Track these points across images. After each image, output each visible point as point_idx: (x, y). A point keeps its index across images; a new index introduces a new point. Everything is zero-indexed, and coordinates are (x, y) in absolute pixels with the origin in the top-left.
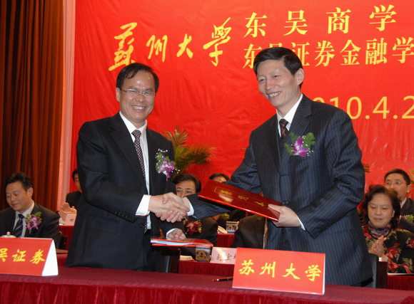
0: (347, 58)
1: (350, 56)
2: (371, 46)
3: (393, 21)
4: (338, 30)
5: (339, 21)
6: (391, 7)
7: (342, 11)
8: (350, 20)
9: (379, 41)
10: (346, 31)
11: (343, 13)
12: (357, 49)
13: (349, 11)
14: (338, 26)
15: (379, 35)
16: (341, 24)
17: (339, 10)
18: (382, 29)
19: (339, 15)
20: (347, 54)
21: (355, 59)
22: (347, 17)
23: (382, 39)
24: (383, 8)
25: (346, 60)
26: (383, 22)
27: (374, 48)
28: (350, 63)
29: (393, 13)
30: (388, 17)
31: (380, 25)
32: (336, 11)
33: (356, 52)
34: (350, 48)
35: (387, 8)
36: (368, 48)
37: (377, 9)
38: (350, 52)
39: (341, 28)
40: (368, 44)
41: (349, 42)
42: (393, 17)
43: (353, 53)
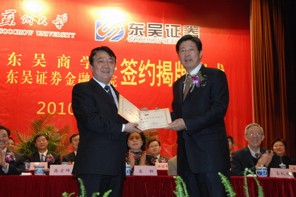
0: (69, 82)
1: (70, 81)
2: (81, 76)
4: (63, 66)
5: (64, 62)
7: (66, 56)
8: (70, 62)
9: (85, 74)
10: (68, 67)
11: (66, 58)
12: (74, 77)
13: (69, 57)
14: (63, 64)
15: (85, 71)
16: (65, 64)
17: (64, 56)
19: (64, 58)
20: (69, 79)
21: (73, 82)
22: (69, 60)
23: (87, 73)
25: (68, 83)
26: (87, 64)
27: (83, 77)
28: (70, 85)
31: (86, 66)
32: (62, 56)
33: (73, 79)
34: (70, 76)
36: (80, 77)
37: (84, 58)
38: (70, 79)
39: (65, 65)
40: (80, 75)
41: (70, 73)
43: (72, 79)
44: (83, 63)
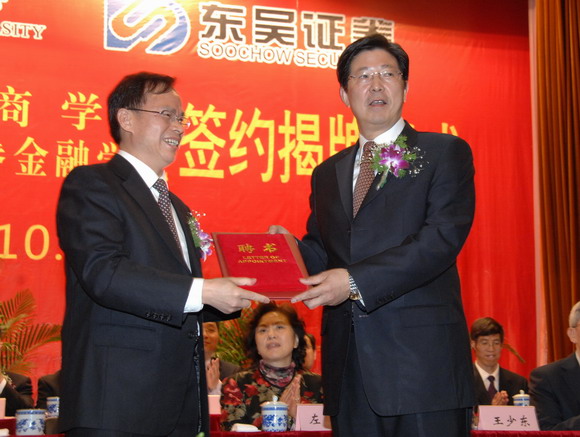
0: (26, 165)
1: (31, 161)
2: (65, 150)
3: (97, 118)
4: (10, 121)
5: (12, 107)
6: (93, 97)
7: (17, 91)
8: (30, 108)
9: (76, 144)
10: (24, 123)
11: (18, 96)
12: (42, 152)
13: (28, 94)
14: (11, 114)
15: (76, 136)
16: (16, 113)
17: (11, 90)
18: (81, 126)
19: (12, 97)
20: (26, 158)
21: (38, 167)
22: (26, 103)
23: (81, 142)
24: (82, 98)
25: (24, 168)
26: (82, 117)
27: (69, 153)
28: (30, 173)
29: (97, 106)
30: (89, 111)
31: (77, 122)
32: (6, 91)
33: (41, 157)
34: (31, 149)
35: (88, 98)
36: (60, 152)
37: (73, 98)
38: (31, 156)
39: (15, 118)
40: (60, 148)
41: (30, 140)
42: (97, 112)
43: (36, 158)
44: (68, 112)
